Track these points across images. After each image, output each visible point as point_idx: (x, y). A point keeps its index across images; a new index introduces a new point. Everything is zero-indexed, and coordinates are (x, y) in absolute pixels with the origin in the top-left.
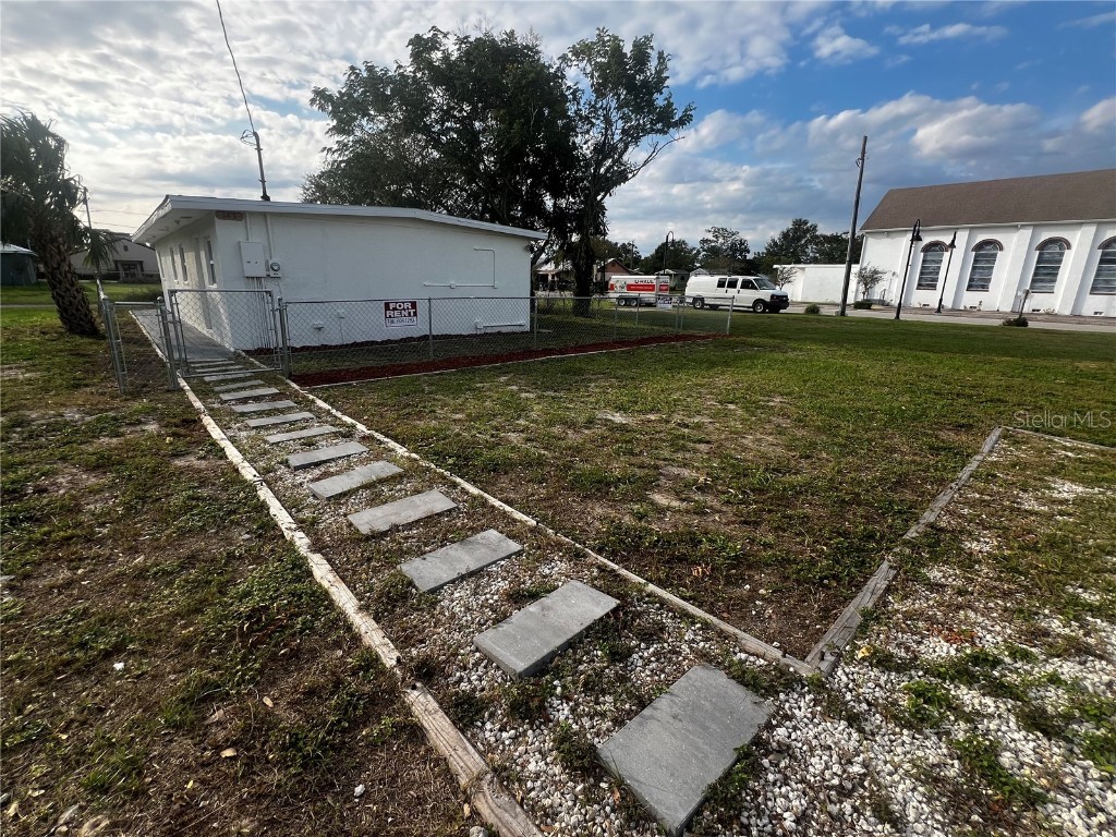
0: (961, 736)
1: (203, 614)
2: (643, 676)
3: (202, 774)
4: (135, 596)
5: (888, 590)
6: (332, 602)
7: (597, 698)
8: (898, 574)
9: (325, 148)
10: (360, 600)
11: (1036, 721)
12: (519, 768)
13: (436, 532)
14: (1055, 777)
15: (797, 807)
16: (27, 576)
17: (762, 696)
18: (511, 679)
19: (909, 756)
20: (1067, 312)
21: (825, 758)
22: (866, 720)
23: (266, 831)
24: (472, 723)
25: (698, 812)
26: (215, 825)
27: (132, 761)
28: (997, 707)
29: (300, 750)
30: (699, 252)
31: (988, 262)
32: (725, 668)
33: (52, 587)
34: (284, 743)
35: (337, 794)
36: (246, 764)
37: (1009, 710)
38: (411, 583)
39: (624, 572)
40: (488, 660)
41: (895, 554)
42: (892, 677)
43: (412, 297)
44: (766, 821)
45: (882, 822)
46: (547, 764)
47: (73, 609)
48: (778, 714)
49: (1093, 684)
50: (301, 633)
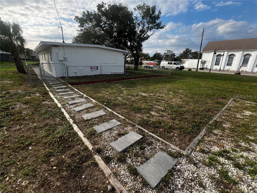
0: (220, 169)
1: (49, 137)
2: (148, 153)
3: (49, 172)
4: (34, 133)
5: (204, 135)
6: (78, 135)
7: (137, 158)
8: (207, 131)
9: (77, 30)
10: (84, 135)
11: (237, 166)
12: (119, 173)
13: (101, 120)
14: (241, 178)
15: (181, 183)
16: (10, 128)
17: (175, 158)
18: (118, 153)
19: (208, 173)
20: (250, 71)
21: (188, 173)
22: (198, 164)
23: (63, 185)
24: (109, 163)
25: (159, 184)
26: (52, 183)
27: (33, 169)
28: (228, 162)
29: (70, 168)
30: (164, 56)
31: (232, 59)
32: (166, 152)
33: (16, 130)
34: (67, 166)
35: (79, 177)
36: (59, 170)
37: (231, 163)
38: (96, 131)
39: (144, 130)
40: (113, 149)
41: (207, 127)
42: (205, 155)
43: (97, 65)
44: (174, 186)
45: (201, 187)
46: (125, 172)
47: (20, 135)
48: (178, 162)
49: (251, 158)
50: (71, 142)
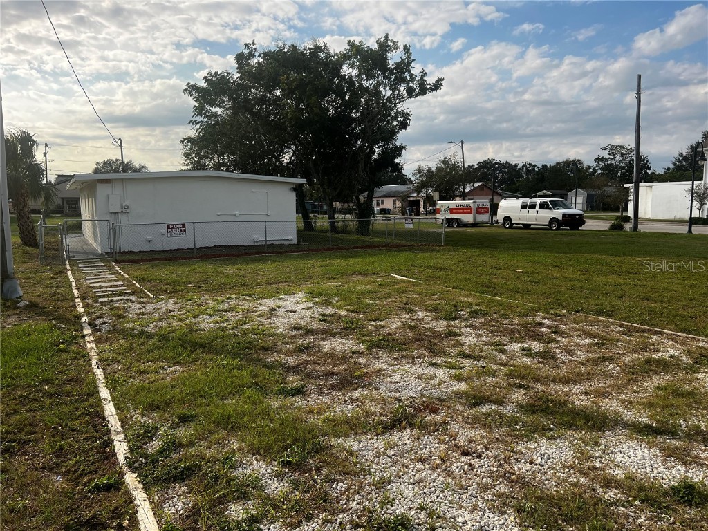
9: (191, 121)
43: (183, 222)
